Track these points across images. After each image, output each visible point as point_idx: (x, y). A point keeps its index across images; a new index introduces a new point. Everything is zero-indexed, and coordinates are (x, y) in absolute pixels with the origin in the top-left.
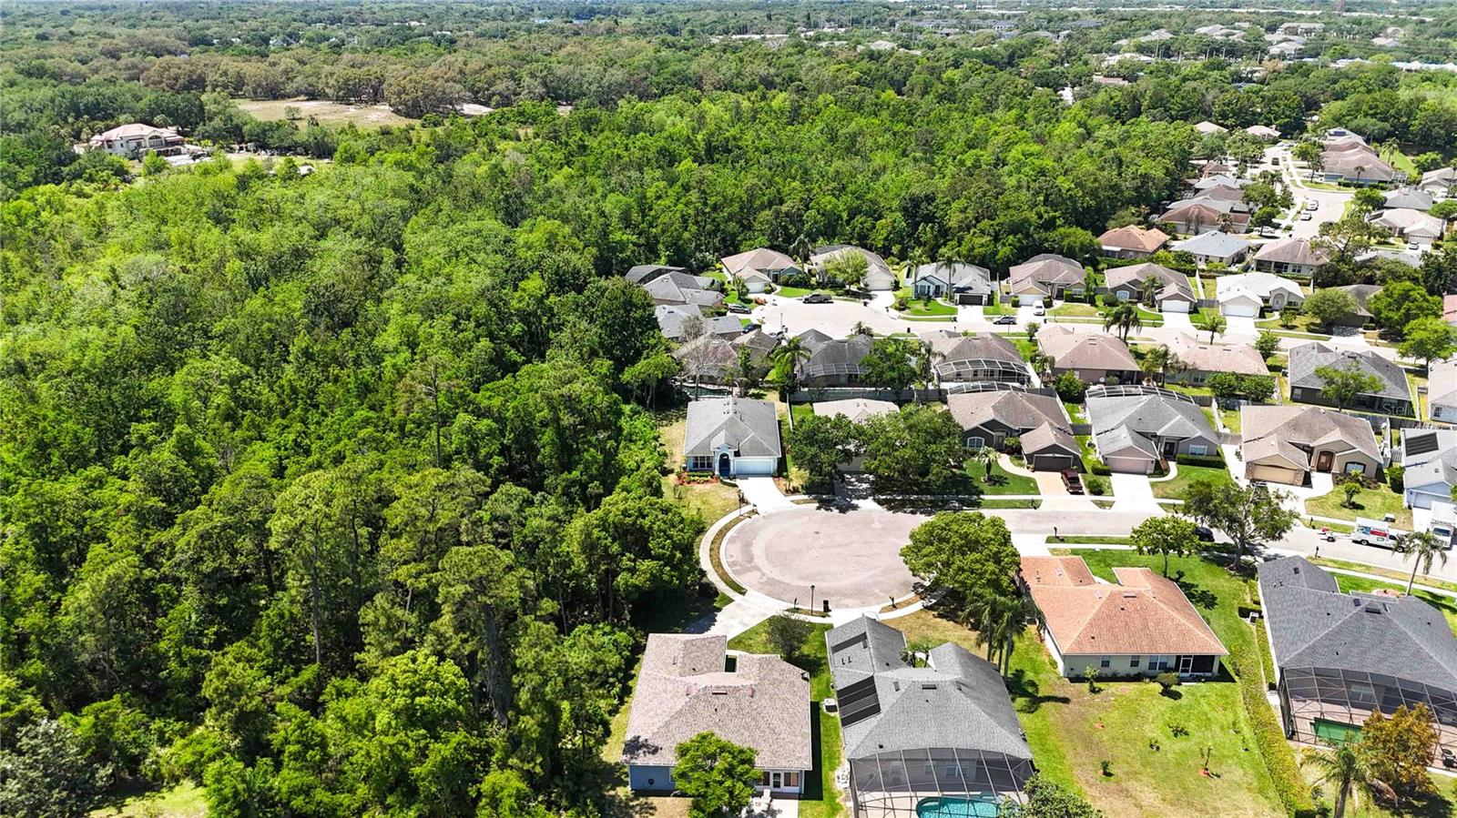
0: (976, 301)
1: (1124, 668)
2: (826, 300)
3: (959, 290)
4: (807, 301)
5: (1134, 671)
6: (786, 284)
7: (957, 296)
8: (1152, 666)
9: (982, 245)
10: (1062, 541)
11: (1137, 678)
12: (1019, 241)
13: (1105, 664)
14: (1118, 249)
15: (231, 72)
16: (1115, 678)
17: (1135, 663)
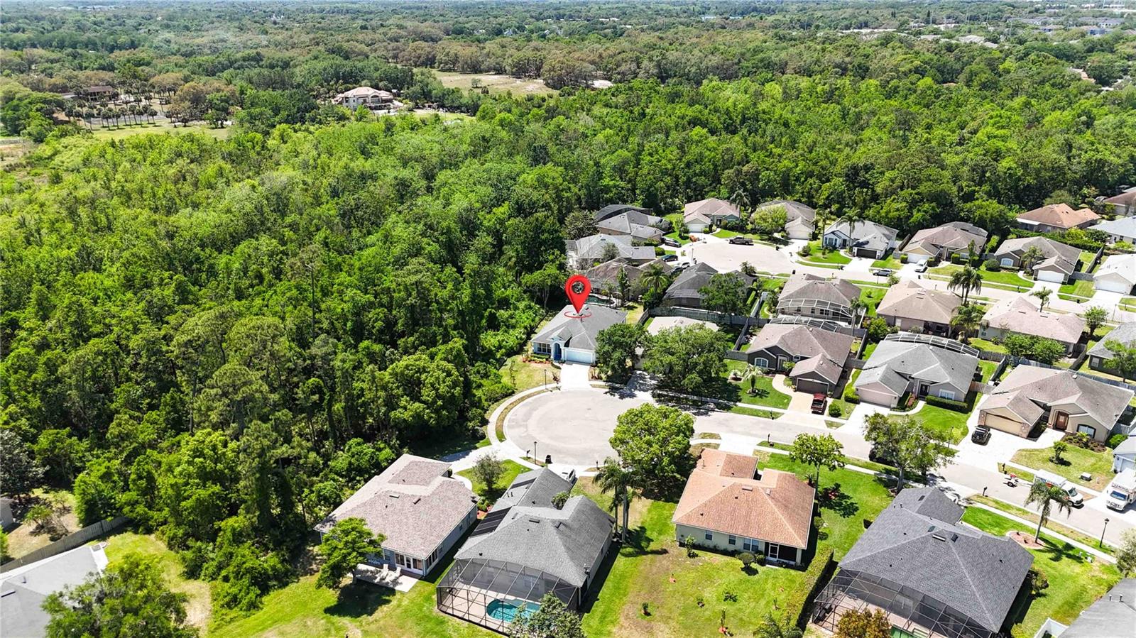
0: (871, 254)
1: (724, 544)
2: (747, 243)
3: (859, 245)
4: (732, 242)
5: (731, 548)
6: (725, 228)
7: (855, 250)
8: (746, 547)
9: (897, 210)
10: (772, 445)
11: (732, 554)
12: (933, 208)
13: (709, 537)
14: (1037, 223)
15: (452, 52)
16: (715, 550)
17: (732, 542)
